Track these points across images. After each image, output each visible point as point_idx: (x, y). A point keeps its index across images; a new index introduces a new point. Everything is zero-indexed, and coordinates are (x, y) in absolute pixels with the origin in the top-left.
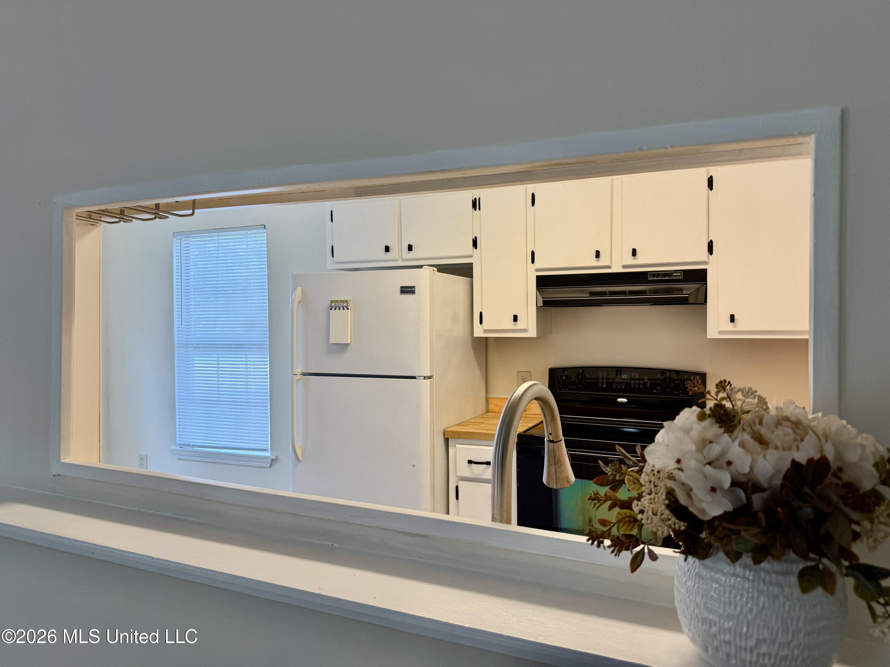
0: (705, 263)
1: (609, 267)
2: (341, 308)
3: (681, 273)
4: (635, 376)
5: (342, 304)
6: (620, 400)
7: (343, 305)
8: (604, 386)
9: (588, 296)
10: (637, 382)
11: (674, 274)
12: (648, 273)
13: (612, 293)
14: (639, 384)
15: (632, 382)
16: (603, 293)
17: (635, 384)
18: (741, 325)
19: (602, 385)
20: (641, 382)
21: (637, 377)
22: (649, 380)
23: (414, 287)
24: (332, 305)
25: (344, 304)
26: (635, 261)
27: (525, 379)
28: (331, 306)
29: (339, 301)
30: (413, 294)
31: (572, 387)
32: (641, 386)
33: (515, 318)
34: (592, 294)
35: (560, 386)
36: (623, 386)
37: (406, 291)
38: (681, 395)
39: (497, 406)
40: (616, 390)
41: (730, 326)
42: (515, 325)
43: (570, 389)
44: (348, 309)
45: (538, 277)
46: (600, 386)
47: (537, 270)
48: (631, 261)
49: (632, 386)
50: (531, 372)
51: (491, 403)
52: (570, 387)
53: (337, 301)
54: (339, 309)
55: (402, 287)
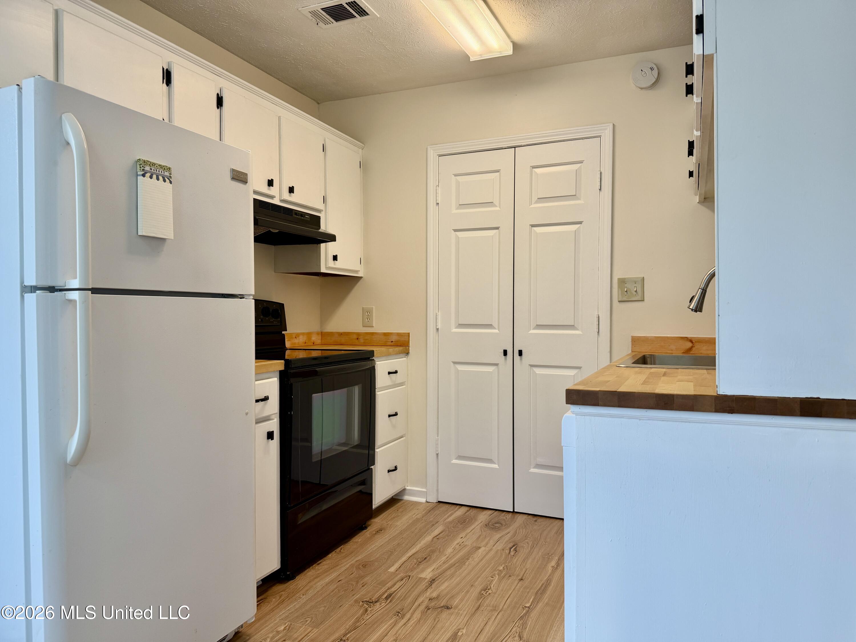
0: (321, 211)
2: (154, 176)
3: (309, 216)
5: (160, 171)
7: (158, 172)
12: (293, 212)
18: (337, 264)
24: (146, 169)
25: (165, 172)
26: (290, 197)
28: (143, 170)
29: (157, 165)
38: (274, 322)
44: (171, 182)
48: (286, 195)
53: (154, 164)
54: (151, 177)
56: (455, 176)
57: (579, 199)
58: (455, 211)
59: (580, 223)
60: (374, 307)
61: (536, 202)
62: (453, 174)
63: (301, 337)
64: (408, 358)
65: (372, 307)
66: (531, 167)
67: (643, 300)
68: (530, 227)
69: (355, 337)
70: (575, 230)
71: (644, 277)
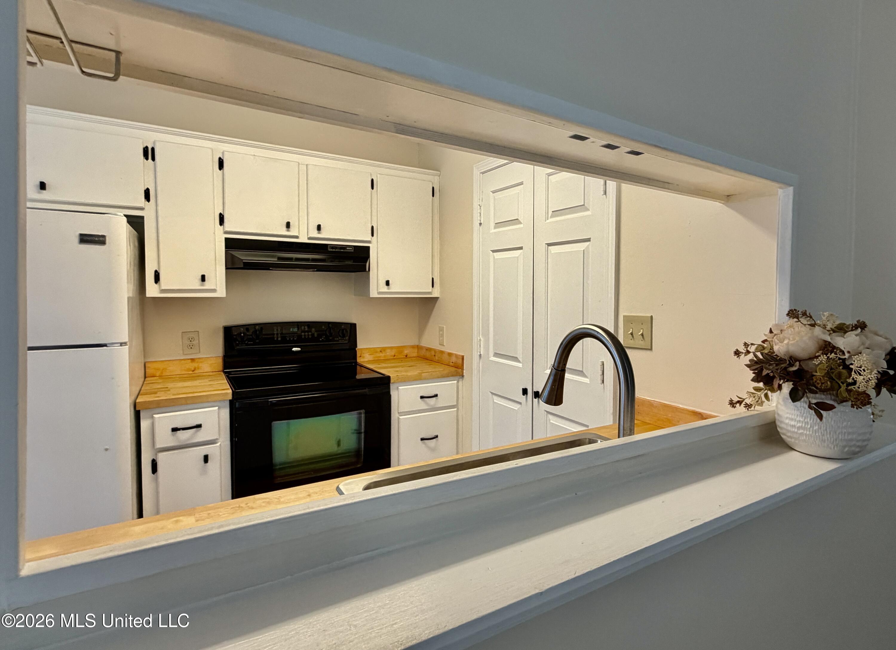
0: (369, 242)
1: (297, 237)
3: (352, 248)
4: (305, 328)
6: (294, 349)
8: (279, 339)
9: (276, 260)
10: (306, 334)
11: (347, 248)
12: (328, 246)
13: (297, 259)
14: (308, 335)
15: (303, 334)
16: (291, 259)
17: (305, 335)
18: (394, 288)
19: (277, 338)
20: (310, 334)
21: (306, 329)
22: (316, 331)
23: (104, 236)
26: (319, 235)
27: (192, 339)
30: (103, 245)
31: (249, 343)
32: (310, 337)
33: (203, 278)
34: (280, 259)
35: (237, 342)
36: (295, 338)
37: (90, 240)
38: (340, 341)
39: (158, 369)
40: (290, 342)
41: (385, 289)
42: (202, 285)
43: (247, 345)
45: (227, 240)
46: (276, 339)
47: (226, 233)
48: (315, 234)
49: (303, 337)
50: (198, 332)
51: (149, 367)
52: (247, 343)
55: (81, 235)
56: (493, 193)
57: (588, 210)
58: (493, 231)
59: (588, 240)
60: (445, 327)
61: (552, 217)
62: (491, 191)
63: (388, 351)
64: (463, 381)
65: (443, 326)
66: (547, 175)
67: (651, 349)
68: (545, 246)
69: (433, 353)
70: (584, 250)
71: (652, 317)
